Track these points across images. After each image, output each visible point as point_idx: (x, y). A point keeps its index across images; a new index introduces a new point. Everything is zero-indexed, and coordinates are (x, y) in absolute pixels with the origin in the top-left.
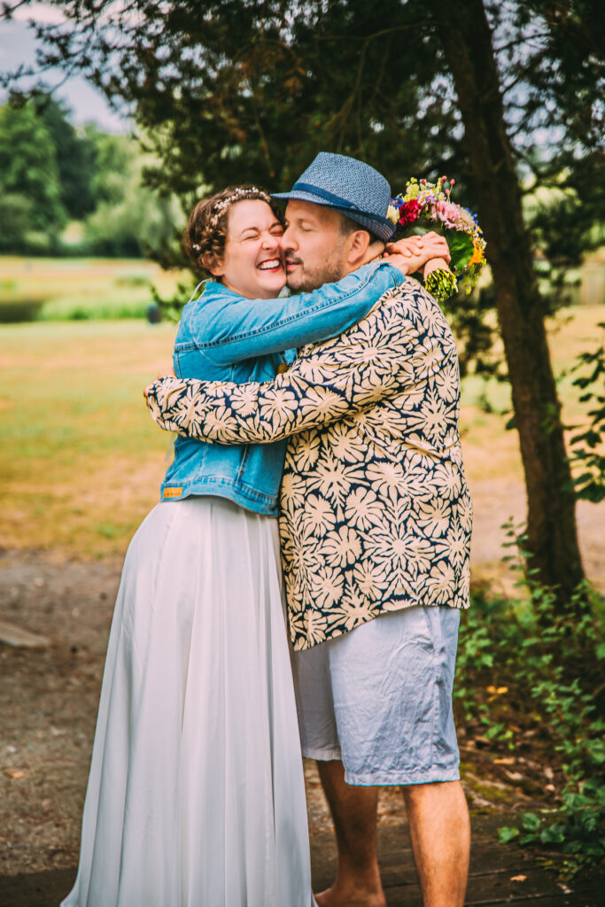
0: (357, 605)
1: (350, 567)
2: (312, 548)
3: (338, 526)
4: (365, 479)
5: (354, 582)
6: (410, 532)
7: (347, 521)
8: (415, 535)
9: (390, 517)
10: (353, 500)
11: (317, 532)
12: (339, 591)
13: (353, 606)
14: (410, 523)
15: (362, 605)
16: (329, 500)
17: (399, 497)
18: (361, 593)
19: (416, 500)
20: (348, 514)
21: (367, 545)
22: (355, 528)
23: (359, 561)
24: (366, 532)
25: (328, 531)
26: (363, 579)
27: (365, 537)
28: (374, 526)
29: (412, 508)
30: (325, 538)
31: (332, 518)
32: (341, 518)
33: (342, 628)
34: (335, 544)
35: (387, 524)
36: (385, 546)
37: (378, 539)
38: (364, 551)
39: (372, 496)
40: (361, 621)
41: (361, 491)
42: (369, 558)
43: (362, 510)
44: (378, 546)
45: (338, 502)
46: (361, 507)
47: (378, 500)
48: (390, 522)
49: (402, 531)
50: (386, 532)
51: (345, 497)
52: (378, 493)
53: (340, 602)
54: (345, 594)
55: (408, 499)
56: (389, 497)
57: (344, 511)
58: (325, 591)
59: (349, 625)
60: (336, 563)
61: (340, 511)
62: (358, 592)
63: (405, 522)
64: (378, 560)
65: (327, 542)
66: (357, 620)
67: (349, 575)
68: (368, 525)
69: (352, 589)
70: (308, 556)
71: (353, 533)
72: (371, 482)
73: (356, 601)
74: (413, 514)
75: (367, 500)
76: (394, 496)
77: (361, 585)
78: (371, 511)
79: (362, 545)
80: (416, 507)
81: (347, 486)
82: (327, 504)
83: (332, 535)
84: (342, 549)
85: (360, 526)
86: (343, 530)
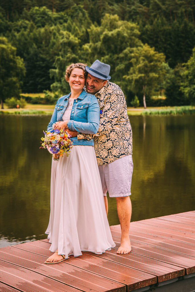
0: (111, 158)
1: (110, 149)
2: (101, 145)
3: (108, 140)
4: (113, 129)
5: (110, 152)
6: (123, 139)
7: (110, 139)
8: (124, 140)
9: (119, 137)
10: (111, 134)
11: (103, 141)
12: (107, 154)
13: (110, 158)
14: (123, 137)
15: (112, 158)
16: (106, 135)
17: (120, 132)
18: (112, 155)
19: (124, 132)
20: (110, 138)
21: (114, 144)
22: (112, 140)
23: (112, 148)
24: (114, 141)
25: (105, 141)
26: (113, 151)
27: (114, 142)
28: (116, 139)
29: (123, 134)
30: (105, 143)
31: (107, 139)
32: (108, 138)
33: (107, 163)
34: (107, 144)
35: (118, 138)
36: (118, 143)
37: (117, 142)
38: (113, 145)
39: (115, 133)
40: (112, 161)
41: (113, 132)
42: (114, 147)
43: (113, 136)
44: (116, 144)
45: (108, 135)
46: (113, 135)
47: (116, 134)
48: (119, 138)
49: (121, 139)
50: (118, 140)
51: (109, 134)
52: (116, 132)
53: (107, 157)
54: (108, 155)
55: (122, 132)
56: (118, 133)
57: (109, 137)
58: (104, 154)
59: (109, 162)
60: (107, 148)
61: (108, 137)
62: (111, 155)
63: (122, 137)
64: (117, 147)
65: (105, 144)
66: (111, 161)
67: (109, 151)
68: (114, 139)
69: (110, 154)
70: (99, 146)
71: (111, 141)
72: (114, 130)
73: (111, 157)
74: (123, 135)
75: (114, 134)
76: (119, 132)
77: (112, 153)
78: (115, 136)
79: (113, 144)
80: (124, 134)
81: (110, 131)
82: (105, 135)
83: (107, 142)
84: (108, 145)
85: (113, 140)
86: (109, 141)
